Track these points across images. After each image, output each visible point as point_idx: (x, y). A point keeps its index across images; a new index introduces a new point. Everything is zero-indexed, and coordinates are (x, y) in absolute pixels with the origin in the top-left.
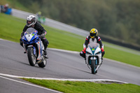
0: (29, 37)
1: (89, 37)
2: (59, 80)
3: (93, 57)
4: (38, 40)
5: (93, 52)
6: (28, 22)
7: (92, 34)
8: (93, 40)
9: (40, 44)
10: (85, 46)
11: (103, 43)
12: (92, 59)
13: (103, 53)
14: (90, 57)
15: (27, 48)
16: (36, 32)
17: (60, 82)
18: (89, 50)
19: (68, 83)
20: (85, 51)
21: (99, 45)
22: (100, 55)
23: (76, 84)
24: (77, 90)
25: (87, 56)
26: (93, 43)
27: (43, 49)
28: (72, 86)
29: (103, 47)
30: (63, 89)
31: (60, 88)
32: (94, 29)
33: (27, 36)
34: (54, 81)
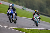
0: (10, 12)
1: (35, 13)
2: (26, 28)
3: (36, 20)
4: (13, 13)
5: (36, 18)
6: (10, 7)
7: (36, 12)
8: (36, 14)
9: (14, 14)
10: (33, 16)
11: (40, 15)
12: (36, 21)
13: (40, 18)
14: (35, 20)
15: (9, 16)
16: (12, 10)
17: (26, 29)
18: (35, 18)
19: (29, 29)
20: (33, 18)
21: (38, 16)
22: (39, 19)
23: (32, 30)
24: (32, 32)
25: (34, 20)
26: (36, 15)
27: (15, 16)
28: (30, 31)
29: (40, 16)
30: (27, 32)
31: (26, 31)
32: (36, 10)
33: (9, 12)
34: (24, 29)
